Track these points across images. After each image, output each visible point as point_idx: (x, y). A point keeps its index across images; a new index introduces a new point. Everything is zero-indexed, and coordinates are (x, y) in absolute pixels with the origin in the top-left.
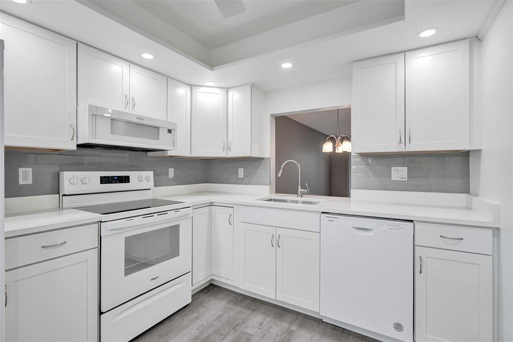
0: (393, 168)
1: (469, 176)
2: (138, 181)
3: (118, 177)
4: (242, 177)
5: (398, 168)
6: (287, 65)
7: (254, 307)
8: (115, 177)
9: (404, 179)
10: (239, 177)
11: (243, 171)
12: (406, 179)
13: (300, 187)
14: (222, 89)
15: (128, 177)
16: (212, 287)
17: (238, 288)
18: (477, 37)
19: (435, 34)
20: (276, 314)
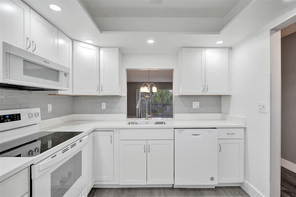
0: (193, 102)
1: (221, 106)
2: (28, 117)
3: (10, 115)
4: (105, 108)
5: (195, 102)
6: (151, 42)
7: (132, 194)
8: (6, 115)
9: (198, 108)
10: (102, 108)
11: (105, 105)
12: (199, 108)
13: (147, 114)
14: (96, 47)
15: (19, 115)
16: (94, 190)
17: (119, 185)
18: (231, 48)
19: (222, 43)
20: (148, 194)
